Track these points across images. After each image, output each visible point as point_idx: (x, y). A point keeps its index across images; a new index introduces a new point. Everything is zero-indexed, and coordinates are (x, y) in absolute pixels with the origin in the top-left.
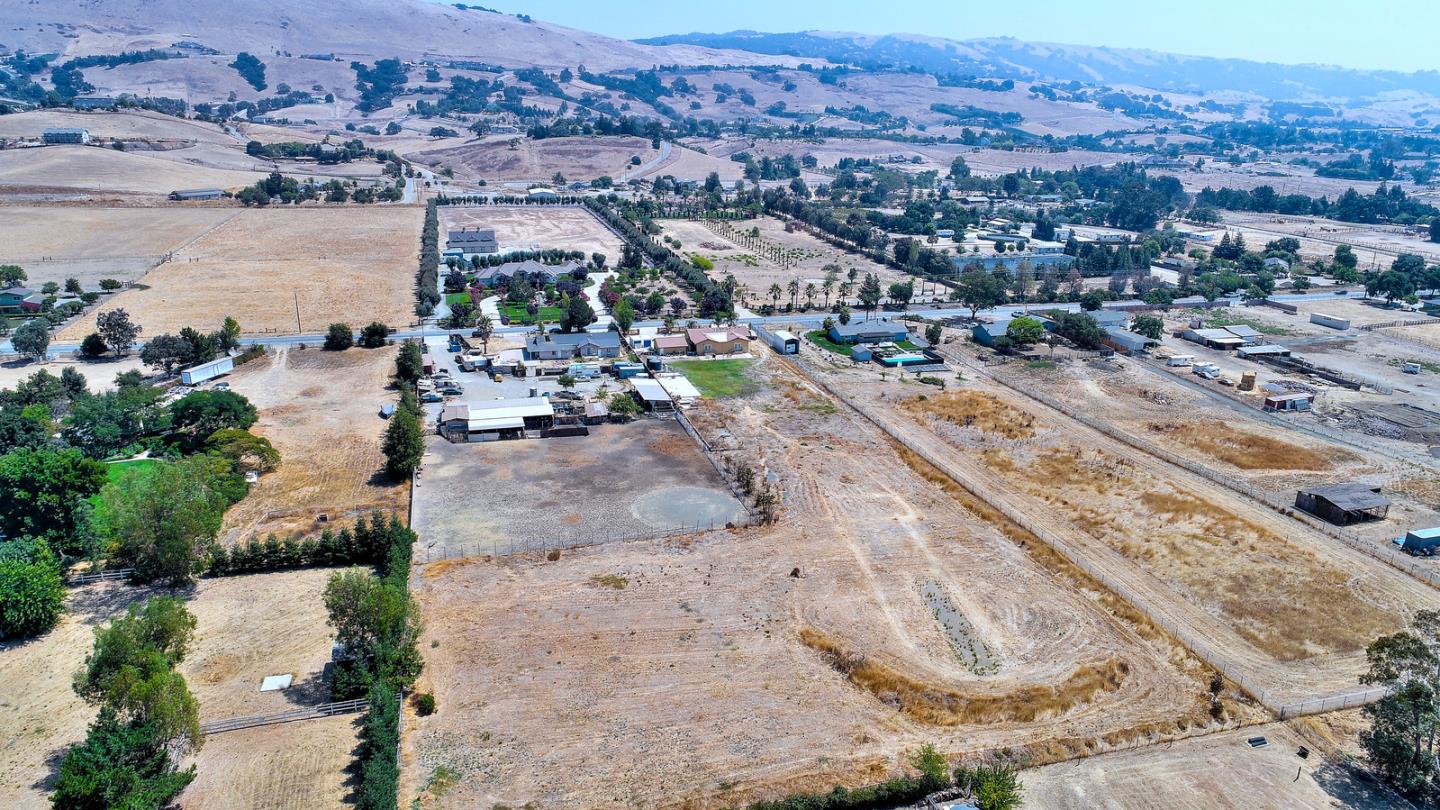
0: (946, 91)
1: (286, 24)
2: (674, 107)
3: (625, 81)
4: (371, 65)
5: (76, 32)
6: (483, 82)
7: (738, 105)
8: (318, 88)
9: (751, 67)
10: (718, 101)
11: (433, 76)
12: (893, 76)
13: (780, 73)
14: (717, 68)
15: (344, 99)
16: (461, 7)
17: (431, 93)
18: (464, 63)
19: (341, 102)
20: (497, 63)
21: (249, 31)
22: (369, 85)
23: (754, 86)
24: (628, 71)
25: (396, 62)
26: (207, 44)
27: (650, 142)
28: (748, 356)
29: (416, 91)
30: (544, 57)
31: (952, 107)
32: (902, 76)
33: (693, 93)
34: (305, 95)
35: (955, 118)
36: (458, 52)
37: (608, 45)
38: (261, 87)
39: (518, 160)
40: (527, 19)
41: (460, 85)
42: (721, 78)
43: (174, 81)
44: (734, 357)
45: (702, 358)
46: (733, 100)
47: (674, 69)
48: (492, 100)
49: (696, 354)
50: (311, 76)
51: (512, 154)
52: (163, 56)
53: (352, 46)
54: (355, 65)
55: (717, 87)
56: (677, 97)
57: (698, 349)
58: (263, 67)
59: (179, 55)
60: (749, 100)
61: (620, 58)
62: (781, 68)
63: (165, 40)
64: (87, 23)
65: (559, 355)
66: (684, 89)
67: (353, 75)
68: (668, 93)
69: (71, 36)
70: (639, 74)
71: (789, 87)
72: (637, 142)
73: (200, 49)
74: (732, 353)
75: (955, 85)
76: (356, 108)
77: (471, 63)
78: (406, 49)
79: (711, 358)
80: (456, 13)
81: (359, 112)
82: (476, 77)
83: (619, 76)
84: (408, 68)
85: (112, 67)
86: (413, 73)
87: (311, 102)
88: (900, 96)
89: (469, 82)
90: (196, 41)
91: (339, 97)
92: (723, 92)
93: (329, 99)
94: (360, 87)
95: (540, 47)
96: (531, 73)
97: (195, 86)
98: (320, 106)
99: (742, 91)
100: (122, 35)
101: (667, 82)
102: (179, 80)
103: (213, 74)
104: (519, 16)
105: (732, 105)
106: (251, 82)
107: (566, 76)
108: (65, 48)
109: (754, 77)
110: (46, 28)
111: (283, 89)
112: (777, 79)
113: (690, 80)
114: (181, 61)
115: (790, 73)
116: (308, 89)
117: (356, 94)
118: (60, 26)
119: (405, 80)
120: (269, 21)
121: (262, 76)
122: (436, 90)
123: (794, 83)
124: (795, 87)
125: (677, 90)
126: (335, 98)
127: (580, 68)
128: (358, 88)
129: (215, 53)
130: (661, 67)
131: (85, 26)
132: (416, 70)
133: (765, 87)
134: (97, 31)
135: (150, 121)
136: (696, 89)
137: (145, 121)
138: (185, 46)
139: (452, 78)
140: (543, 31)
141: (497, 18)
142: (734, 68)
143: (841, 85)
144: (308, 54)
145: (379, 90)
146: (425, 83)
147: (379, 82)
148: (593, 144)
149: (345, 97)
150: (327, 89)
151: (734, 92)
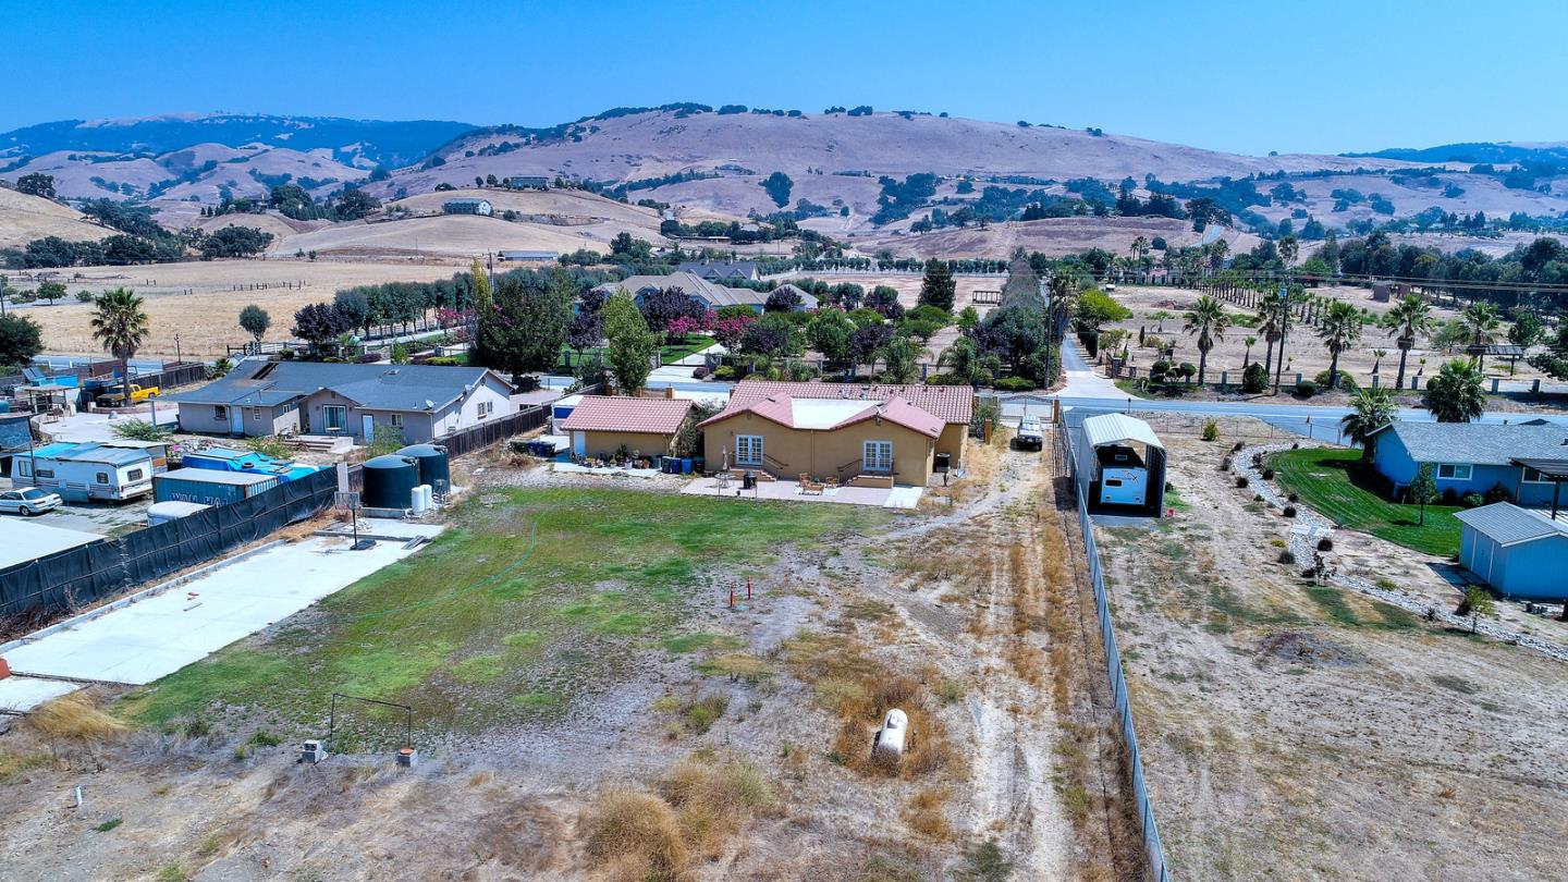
1: (831, 147)
2: (1268, 217)
3: (1205, 189)
4: (901, 179)
5: (641, 162)
6: (1020, 192)
7: (1368, 213)
8: (837, 203)
9: (1396, 172)
10: (1335, 210)
11: (965, 187)
13: (1440, 176)
14: (1341, 173)
15: (862, 213)
16: (1023, 124)
17: (955, 204)
18: (1009, 178)
19: (857, 216)
20: (1047, 178)
21: (795, 155)
22: (892, 199)
23: (1388, 189)
24: (1214, 180)
25: (930, 177)
26: (747, 167)
27: (1190, 224)
28: (906, 497)
29: (940, 203)
30: (1110, 171)
33: (1300, 201)
34: (821, 208)
36: (1007, 168)
37: (1195, 156)
38: (783, 202)
40: (1098, 133)
41: (992, 196)
42: (1345, 184)
43: (702, 198)
44: (833, 494)
46: (1360, 208)
47: (1281, 174)
48: (1023, 209)
49: (700, 468)
50: (834, 192)
51: (978, 235)
52: (702, 177)
53: (892, 166)
54: (883, 180)
55: (1336, 194)
56: (1275, 205)
57: (715, 450)
58: (791, 184)
59: (717, 176)
60: (1384, 207)
61: (1208, 170)
62: (1443, 170)
63: (708, 166)
64: (654, 154)
66: (1285, 194)
67: (877, 190)
68: (1264, 202)
69: (635, 165)
70: (1226, 181)
71: (1453, 192)
72: (1172, 223)
73: (739, 170)
74: (845, 476)
76: (870, 220)
77: (1016, 178)
78: (948, 166)
80: (1018, 130)
81: (872, 225)
82: (1012, 188)
83: (1198, 186)
84: (940, 181)
85: (655, 188)
86: (944, 186)
87: (824, 215)
89: (1005, 192)
90: (738, 164)
91: (857, 211)
92: (1345, 199)
93: (845, 212)
94: (882, 201)
95: (1109, 161)
96: (1083, 183)
97: (719, 203)
98: (832, 220)
99: (1375, 197)
100: (680, 163)
101: (1264, 190)
102: (707, 197)
103: (741, 192)
104: (1090, 130)
105: (1356, 213)
106: (775, 199)
107: (1128, 185)
108: (625, 175)
109: (1397, 181)
110: (617, 159)
111: (803, 204)
112: (1434, 183)
113: (1297, 187)
114: (715, 180)
115: (1456, 176)
116: (827, 204)
117: (875, 208)
118: (629, 157)
119: (932, 192)
120: (815, 145)
121: (788, 193)
122: (962, 200)
123: (1460, 187)
124: (1463, 191)
125: (1277, 198)
126: (851, 212)
127: (1148, 177)
128: (879, 202)
129: (750, 173)
130: (1262, 175)
131: (651, 157)
132: (949, 183)
133: (1413, 192)
134: (658, 160)
135: (576, 201)
136: (1305, 196)
137: (571, 200)
138: (727, 168)
139: (986, 190)
140: (1114, 144)
141: (1062, 133)
142: (1368, 172)
143: (1541, 189)
144: (840, 171)
145: (901, 202)
146: (952, 195)
147: (904, 195)
148: (1100, 225)
149: (865, 210)
150: (846, 203)
151: (1362, 199)
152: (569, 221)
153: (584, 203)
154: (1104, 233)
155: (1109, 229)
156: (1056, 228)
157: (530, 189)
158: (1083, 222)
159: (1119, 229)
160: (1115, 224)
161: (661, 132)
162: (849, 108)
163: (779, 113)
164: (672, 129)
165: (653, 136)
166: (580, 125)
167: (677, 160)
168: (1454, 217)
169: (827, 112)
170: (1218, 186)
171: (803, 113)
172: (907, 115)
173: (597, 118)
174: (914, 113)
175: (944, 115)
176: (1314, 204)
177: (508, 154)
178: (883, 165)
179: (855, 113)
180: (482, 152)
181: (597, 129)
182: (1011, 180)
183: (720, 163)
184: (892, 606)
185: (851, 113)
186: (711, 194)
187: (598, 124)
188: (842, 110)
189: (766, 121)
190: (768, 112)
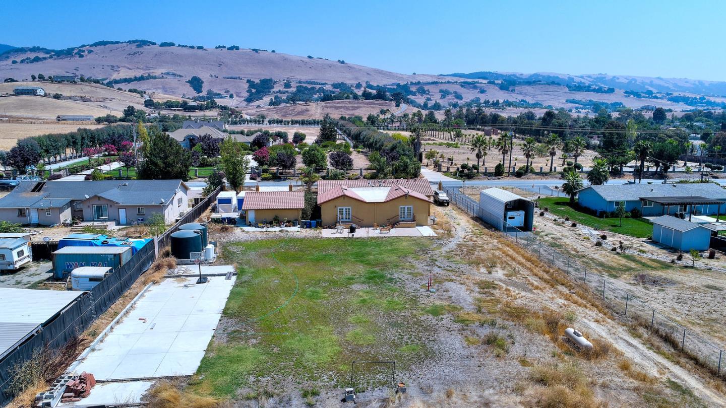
0: (574, 94)
1: (221, 65)
2: (416, 100)
3: (390, 88)
4: (257, 81)
5: (119, 69)
6: (313, 88)
7: (453, 99)
8: (227, 92)
9: (461, 82)
10: (442, 98)
11: (287, 85)
12: (542, 86)
13: (477, 85)
14: (442, 83)
15: (240, 97)
16: (310, 57)
17: (284, 93)
18: (306, 82)
19: (237, 98)
20: (323, 82)
21: (202, 68)
22: (254, 91)
23: (462, 91)
24: (393, 84)
25: (270, 80)
26: (178, 73)
27: (394, 103)
28: (426, 231)
29: (277, 92)
30: (350, 80)
31: (580, 101)
32: (548, 86)
33: (428, 94)
34: (219, 94)
35: (581, 106)
36: (305, 77)
37: (384, 74)
38: (199, 91)
39: (307, 110)
40: (343, 62)
41: (300, 89)
42: (444, 87)
44: (394, 232)
45: (327, 233)
47: (419, 83)
48: (316, 96)
49: (320, 225)
50: (225, 86)
51: (305, 108)
52: (155, 78)
53: (251, 74)
54: (248, 81)
55: (441, 91)
56: (419, 96)
57: (326, 215)
58: (202, 82)
59: (163, 77)
60: (459, 97)
61: (390, 80)
62: (478, 83)
63: (158, 72)
64: (127, 65)
65: (34, 217)
66: (422, 92)
67: (247, 86)
68: (414, 94)
69: (117, 71)
70: (398, 85)
71: (482, 91)
72: (386, 103)
73: (174, 75)
74: (394, 223)
75: (579, 91)
76: (244, 100)
77: (310, 82)
78: (278, 76)
79: (346, 233)
80: (308, 60)
81: (246, 103)
82: (309, 86)
83: (388, 86)
84: (275, 82)
85: (129, 83)
86: (277, 85)
87: (221, 98)
88: (548, 96)
89: (306, 88)
90: (173, 72)
91: (237, 96)
92: (444, 93)
93: (231, 96)
95: (349, 76)
96: (340, 85)
98: (225, 100)
99: (455, 93)
100: (142, 71)
101: (413, 89)
102: (159, 88)
103: (177, 86)
104: (339, 61)
105: (449, 99)
106: (195, 90)
107: (359, 86)
108: (112, 76)
109: (462, 86)
110: (105, 68)
111: (210, 92)
112: (475, 88)
113: (426, 88)
114: (163, 80)
115: (482, 85)
116: (222, 92)
117: (246, 95)
118: (113, 66)
119: (273, 88)
120: (212, 63)
121: (201, 87)
122: (287, 92)
123: (485, 89)
124: (486, 91)
125: (419, 93)
126: (235, 96)
127: (366, 83)
128: (248, 91)
129: (181, 76)
130: (411, 82)
131: (124, 67)
132: (280, 83)
133: (468, 91)
134: (129, 69)
135: (94, 89)
136: (429, 92)
137: (90, 88)
138: (168, 74)
139: (297, 87)
140: (350, 68)
141: (327, 62)
142: (451, 82)
143: (512, 91)
144: (227, 77)
145: (258, 92)
146: (282, 89)
147: (259, 89)
148: (357, 103)
149: (240, 95)
150: (232, 92)
151: (451, 93)
152: (92, 100)
153: (98, 90)
154: (359, 107)
155: (361, 105)
156: (338, 105)
157: (66, 82)
158: (350, 103)
159: (366, 106)
160: (363, 103)
161: (130, 54)
162: (228, 46)
163: (192, 47)
164: (134, 54)
165: (125, 56)
166: (81, 49)
167: (139, 68)
168: (489, 102)
169: (216, 48)
170: (395, 87)
171: (204, 48)
172: (256, 51)
173: (91, 46)
174: (259, 50)
175: (273, 51)
176: (433, 95)
177: (40, 63)
178: (247, 74)
179: (231, 49)
180: (22, 61)
181: (92, 51)
182: (309, 83)
183: (164, 71)
184: (493, 282)
185: (229, 49)
186: (161, 87)
187: (92, 48)
188: (224, 47)
189: (185, 50)
190: (186, 46)
